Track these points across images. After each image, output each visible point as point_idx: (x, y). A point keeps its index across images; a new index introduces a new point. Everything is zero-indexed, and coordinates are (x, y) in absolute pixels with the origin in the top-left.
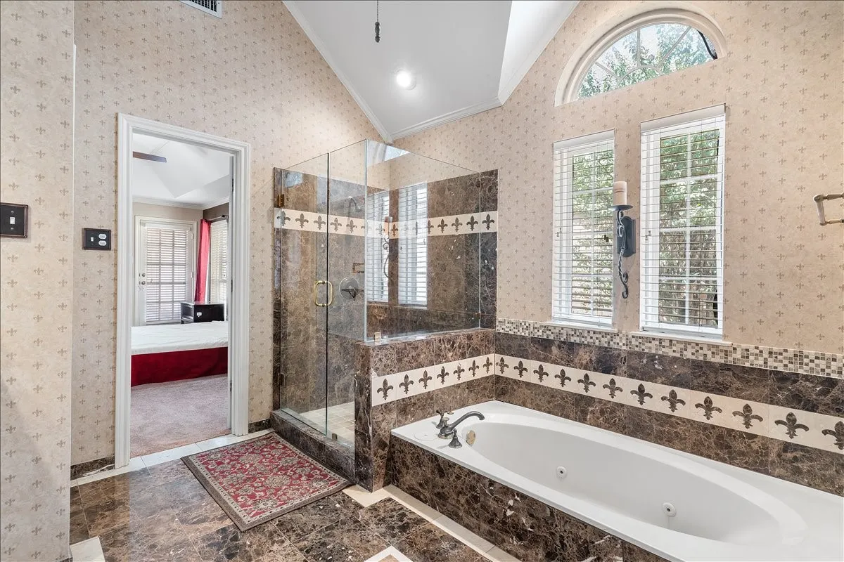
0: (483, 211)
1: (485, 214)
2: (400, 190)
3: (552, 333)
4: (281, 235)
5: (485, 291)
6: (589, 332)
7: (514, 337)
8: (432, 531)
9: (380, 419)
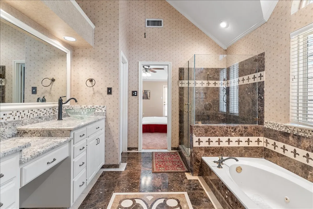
0: (258, 72)
1: (259, 73)
2: (230, 68)
3: (290, 130)
4: (181, 89)
5: (260, 108)
6: (309, 131)
7: (272, 130)
8: (203, 194)
9: (197, 152)
